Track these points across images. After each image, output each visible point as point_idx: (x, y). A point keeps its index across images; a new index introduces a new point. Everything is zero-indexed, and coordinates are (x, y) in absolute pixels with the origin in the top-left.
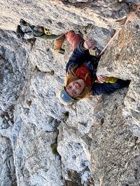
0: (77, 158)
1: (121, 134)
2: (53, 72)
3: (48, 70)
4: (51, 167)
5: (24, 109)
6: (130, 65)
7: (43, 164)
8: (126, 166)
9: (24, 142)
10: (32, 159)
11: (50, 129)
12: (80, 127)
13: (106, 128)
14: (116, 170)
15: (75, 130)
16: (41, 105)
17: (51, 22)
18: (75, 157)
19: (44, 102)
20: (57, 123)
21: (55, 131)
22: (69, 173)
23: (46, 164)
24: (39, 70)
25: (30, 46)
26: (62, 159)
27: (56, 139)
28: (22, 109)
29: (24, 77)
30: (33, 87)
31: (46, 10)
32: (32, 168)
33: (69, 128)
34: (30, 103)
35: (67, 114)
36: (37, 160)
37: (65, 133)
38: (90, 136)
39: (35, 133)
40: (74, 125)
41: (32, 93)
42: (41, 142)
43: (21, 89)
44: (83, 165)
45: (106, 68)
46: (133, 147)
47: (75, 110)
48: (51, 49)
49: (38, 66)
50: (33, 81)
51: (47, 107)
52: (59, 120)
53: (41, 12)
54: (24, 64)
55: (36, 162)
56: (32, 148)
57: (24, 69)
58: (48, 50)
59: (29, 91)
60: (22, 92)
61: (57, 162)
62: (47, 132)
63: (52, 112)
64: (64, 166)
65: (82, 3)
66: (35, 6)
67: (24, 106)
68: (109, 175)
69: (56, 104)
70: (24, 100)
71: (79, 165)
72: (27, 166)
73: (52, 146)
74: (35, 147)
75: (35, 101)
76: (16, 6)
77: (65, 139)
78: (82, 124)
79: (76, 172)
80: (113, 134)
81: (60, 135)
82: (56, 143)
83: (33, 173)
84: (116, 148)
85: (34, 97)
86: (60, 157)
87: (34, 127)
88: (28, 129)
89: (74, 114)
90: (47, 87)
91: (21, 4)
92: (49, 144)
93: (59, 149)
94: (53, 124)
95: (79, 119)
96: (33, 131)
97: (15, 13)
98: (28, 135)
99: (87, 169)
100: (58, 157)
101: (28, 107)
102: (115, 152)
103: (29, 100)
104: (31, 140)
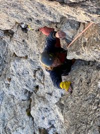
0: (46, 119)
1: (86, 100)
2: (26, 57)
3: (23, 56)
4: (27, 126)
5: (6, 84)
6: (96, 50)
7: (20, 124)
8: (91, 124)
9: (6, 108)
10: (12, 121)
11: (25, 98)
12: (47, 96)
13: (75, 96)
14: (84, 127)
15: (44, 98)
16: (18, 81)
17: (31, 20)
18: (43, 118)
19: (20, 79)
20: (30, 94)
21: (28, 100)
22: (40, 130)
23: (23, 124)
24: (16, 56)
25: (9, 39)
26: (35, 119)
27: (30, 106)
28: (4, 84)
29: (5, 61)
30: (12, 68)
31: (29, 11)
32: (12, 127)
33: (39, 97)
34: (10, 80)
35: (37, 87)
36: (16, 121)
37: (36, 101)
38: (63, 102)
39: (14, 102)
40: (42, 95)
41: (11, 73)
42: (19, 108)
43: (3, 70)
44: (50, 123)
45: (74, 53)
46: (96, 109)
47: (44, 84)
48: (26, 40)
49: (16, 53)
50: (12, 64)
51: (23, 82)
52: (31, 91)
53: (24, 13)
54: (4, 52)
55: (15, 122)
56: (12, 113)
57: (4, 55)
58: (24, 41)
59: (9, 71)
60: (4, 72)
61: (31, 122)
62: (23, 100)
63: (26, 86)
64: (36, 125)
65: (74, 3)
66: (20, 9)
67: (6, 82)
68: (79, 131)
69: (29, 80)
70: (5, 77)
71: (47, 124)
72: (9, 126)
73: (27, 110)
74: (14, 112)
75: (14, 78)
76: (5, 8)
77: (36, 105)
78: (49, 94)
79: (44, 129)
80: (80, 101)
81: (32, 103)
82: (30, 108)
83: (14, 131)
84: (83, 111)
85: (13, 75)
86: (33, 119)
87: (13, 97)
88: (8, 99)
89: (43, 87)
90: (22, 68)
91: (10, 7)
92: (24, 109)
93: (32, 112)
94: (27, 94)
95: (46, 90)
96: (12, 100)
97: (5, 14)
98: (9, 103)
99: (53, 126)
100: (31, 118)
101: (8, 83)
102: (83, 114)
103: (9, 78)
104: (11, 107)
